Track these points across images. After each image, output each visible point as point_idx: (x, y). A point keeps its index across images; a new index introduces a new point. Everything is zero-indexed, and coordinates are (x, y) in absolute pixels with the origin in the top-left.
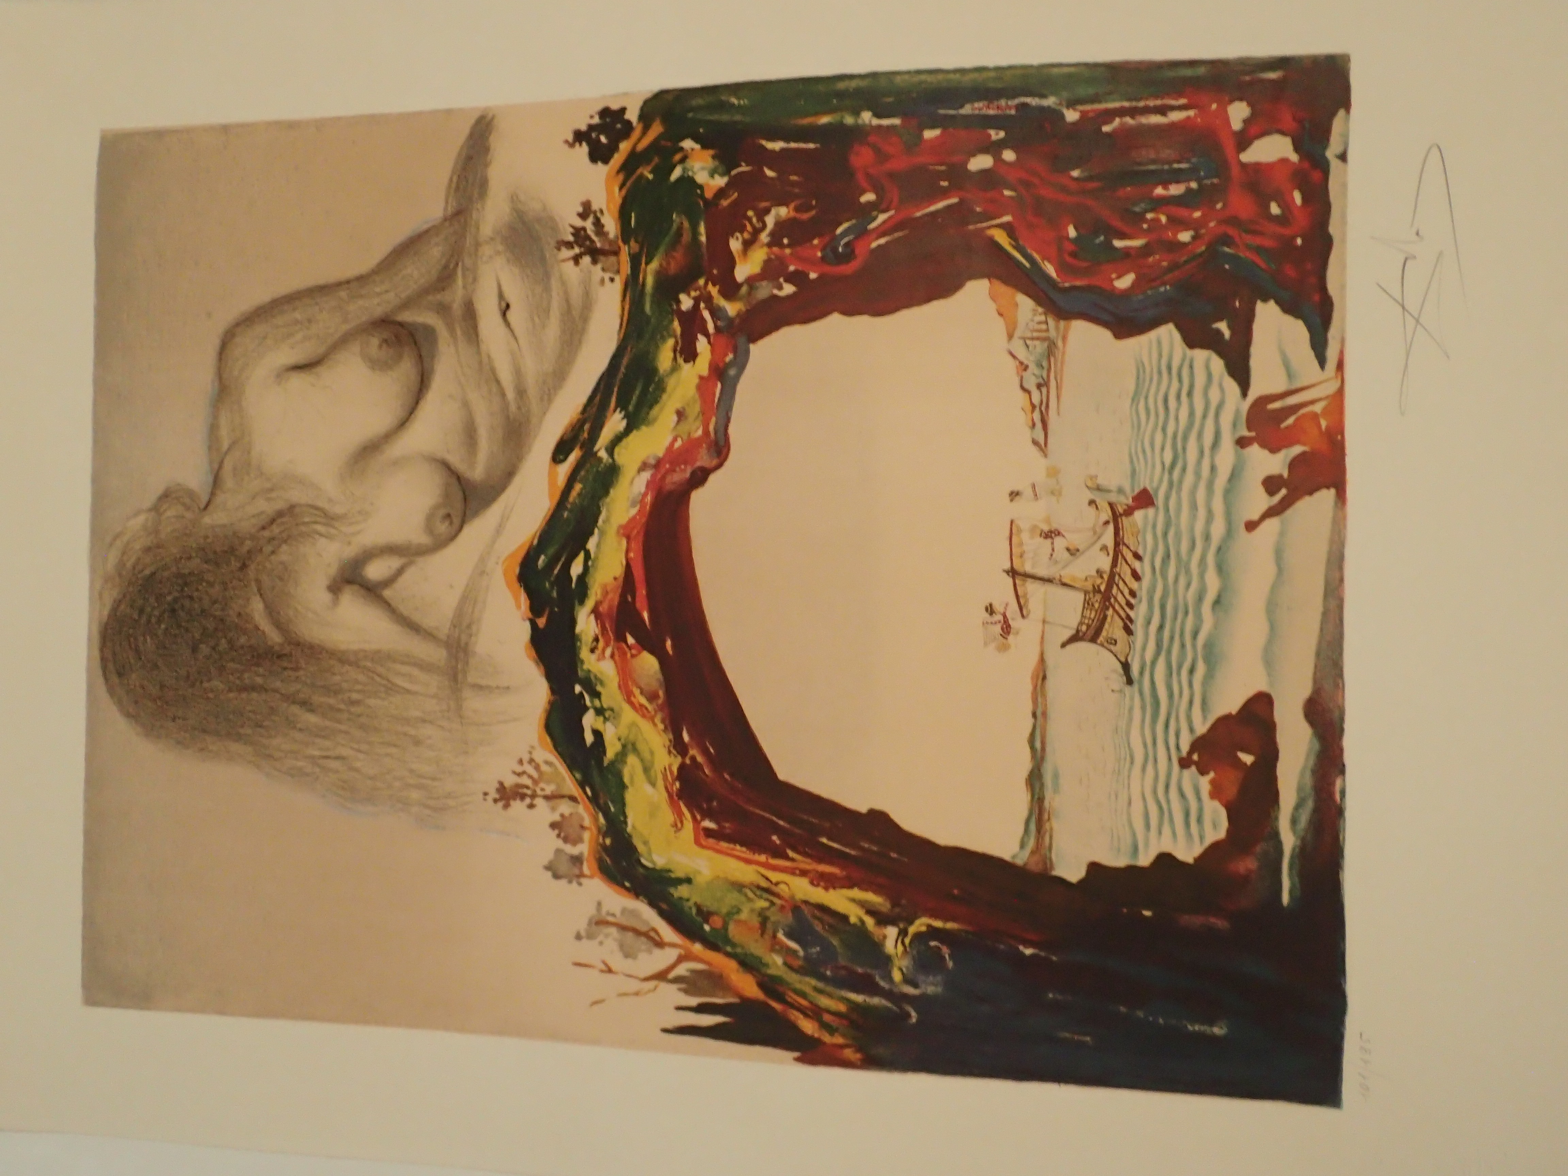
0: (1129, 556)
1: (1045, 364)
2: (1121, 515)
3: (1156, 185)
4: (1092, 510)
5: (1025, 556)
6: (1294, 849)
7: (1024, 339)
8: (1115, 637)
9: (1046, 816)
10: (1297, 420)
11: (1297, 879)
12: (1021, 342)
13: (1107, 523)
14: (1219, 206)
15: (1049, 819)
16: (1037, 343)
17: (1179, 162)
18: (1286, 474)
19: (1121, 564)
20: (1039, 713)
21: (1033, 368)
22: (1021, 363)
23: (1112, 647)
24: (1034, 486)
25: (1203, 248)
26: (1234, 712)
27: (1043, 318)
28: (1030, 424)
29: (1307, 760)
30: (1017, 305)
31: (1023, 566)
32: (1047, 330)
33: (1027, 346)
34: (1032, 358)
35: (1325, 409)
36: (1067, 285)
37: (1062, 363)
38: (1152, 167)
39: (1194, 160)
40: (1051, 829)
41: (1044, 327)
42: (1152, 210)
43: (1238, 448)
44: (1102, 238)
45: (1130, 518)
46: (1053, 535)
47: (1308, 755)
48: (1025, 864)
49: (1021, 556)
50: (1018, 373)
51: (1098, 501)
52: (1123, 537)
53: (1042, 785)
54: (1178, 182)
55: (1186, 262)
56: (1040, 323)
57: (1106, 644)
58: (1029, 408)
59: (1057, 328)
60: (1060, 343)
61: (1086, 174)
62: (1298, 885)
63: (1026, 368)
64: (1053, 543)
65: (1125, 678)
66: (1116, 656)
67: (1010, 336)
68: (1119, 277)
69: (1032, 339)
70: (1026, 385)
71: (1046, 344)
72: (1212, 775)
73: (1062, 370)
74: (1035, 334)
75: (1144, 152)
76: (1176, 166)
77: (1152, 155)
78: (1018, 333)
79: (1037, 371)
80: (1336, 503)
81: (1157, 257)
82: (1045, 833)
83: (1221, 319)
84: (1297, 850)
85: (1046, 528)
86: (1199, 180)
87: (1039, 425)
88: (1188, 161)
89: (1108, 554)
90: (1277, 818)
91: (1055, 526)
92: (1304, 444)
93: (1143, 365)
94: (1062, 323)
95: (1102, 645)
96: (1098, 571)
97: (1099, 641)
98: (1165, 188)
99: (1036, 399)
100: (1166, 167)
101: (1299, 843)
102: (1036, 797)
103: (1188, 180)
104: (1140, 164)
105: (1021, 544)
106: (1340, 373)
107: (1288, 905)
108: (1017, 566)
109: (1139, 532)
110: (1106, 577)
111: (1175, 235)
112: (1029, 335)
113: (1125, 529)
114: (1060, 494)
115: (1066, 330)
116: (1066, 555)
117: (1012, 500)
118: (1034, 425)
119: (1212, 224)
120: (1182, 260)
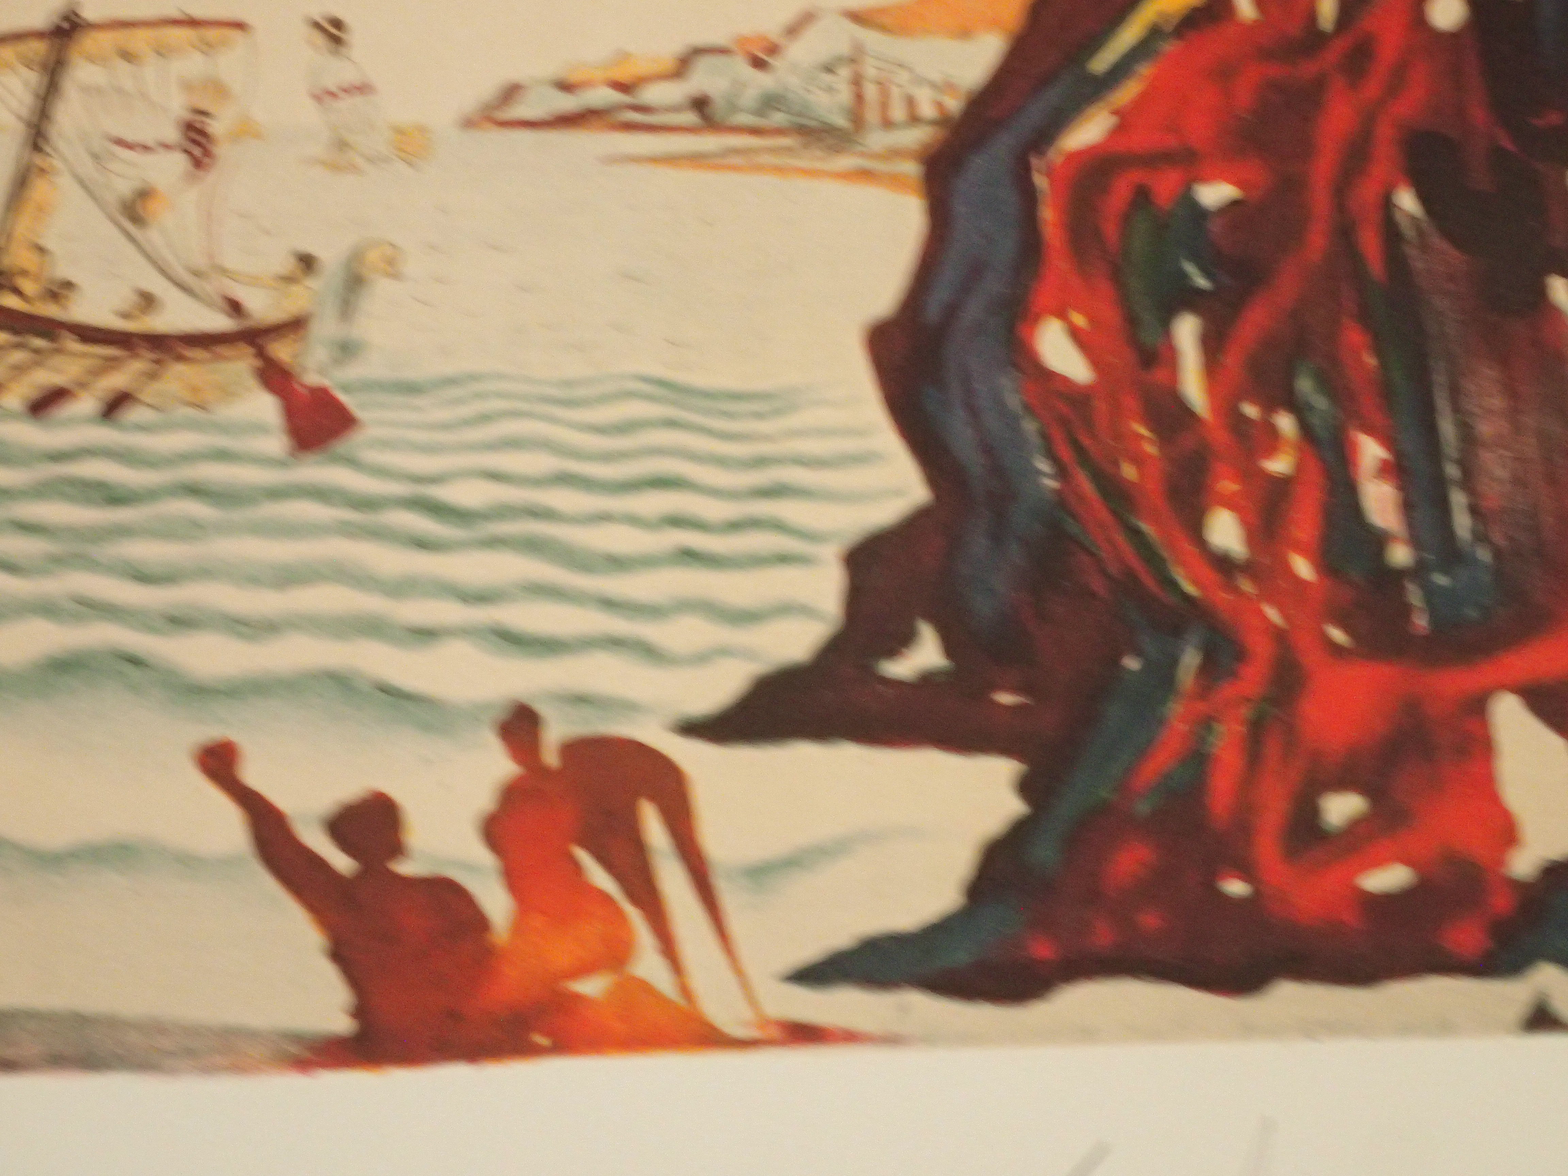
0: (117, 380)
1: (778, 118)
2: (261, 353)
3: (1387, 441)
4: (285, 264)
5: (123, 67)
7: (854, 59)
10: (605, 898)
12: (843, 48)
13: (235, 307)
14: (1337, 635)
16: (845, 95)
17: (1474, 511)
18: (406, 868)
19: (91, 356)
21: (762, 81)
22: (773, 49)
24: (362, 89)
25: (1190, 588)
27: (927, 110)
28: (574, 77)
30: (964, 33)
31: (91, 59)
32: (888, 124)
33: (829, 69)
34: (794, 82)
35: (645, 987)
36: (1040, 181)
37: (779, 170)
38: (1447, 428)
39: (1484, 555)
41: (898, 113)
42: (1305, 428)
43: (502, 715)
44: (1202, 282)
45: (252, 383)
49: (127, 56)
50: (743, 41)
51: (313, 283)
52: (187, 361)
54: (1408, 507)
55: (1136, 533)
56: (911, 102)
58: (623, 74)
59: (895, 153)
60: (846, 162)
61: (1407, 230)
63: (758, 63)
64: (167, 147)
67: (857, 17)
68: (1075, 334)
69: (857, 82)
70: (703, 64)
71: (841, 121)
73: (759, 169)
74: (871, 91)
75: (1497, 402)
76: (1458, 499)
77: (1485, 429)
78: (871, 38)
79: (749, 97)
80: (297, 1038)
81: (1151, 449)
83: (950, 647)
85: (216, 127)
86: (1419, 572)
87: (568, 103)
88: (1480, 537)
89: (125, 316)
91: (222, 150)
92: (519, 927)
94: (911, 169)
96: (68, 285)
98: (1386, 470)
99: (654, 94)
100: (1452, 471)
103: (1415, 541)
104: (1455, 392)
105: (162, 52)
106: (774, 1033)
108: (90, 42)
109: (201, 406)
110: (50, 310)
111: (1230, 504)
112: (870, 70)
114: (335, 167)
115: (895, 181)
116: (124, 187)
117: (317, 25)
118: (565, 86)
119: (1272, 614)
120: (1145, 527)
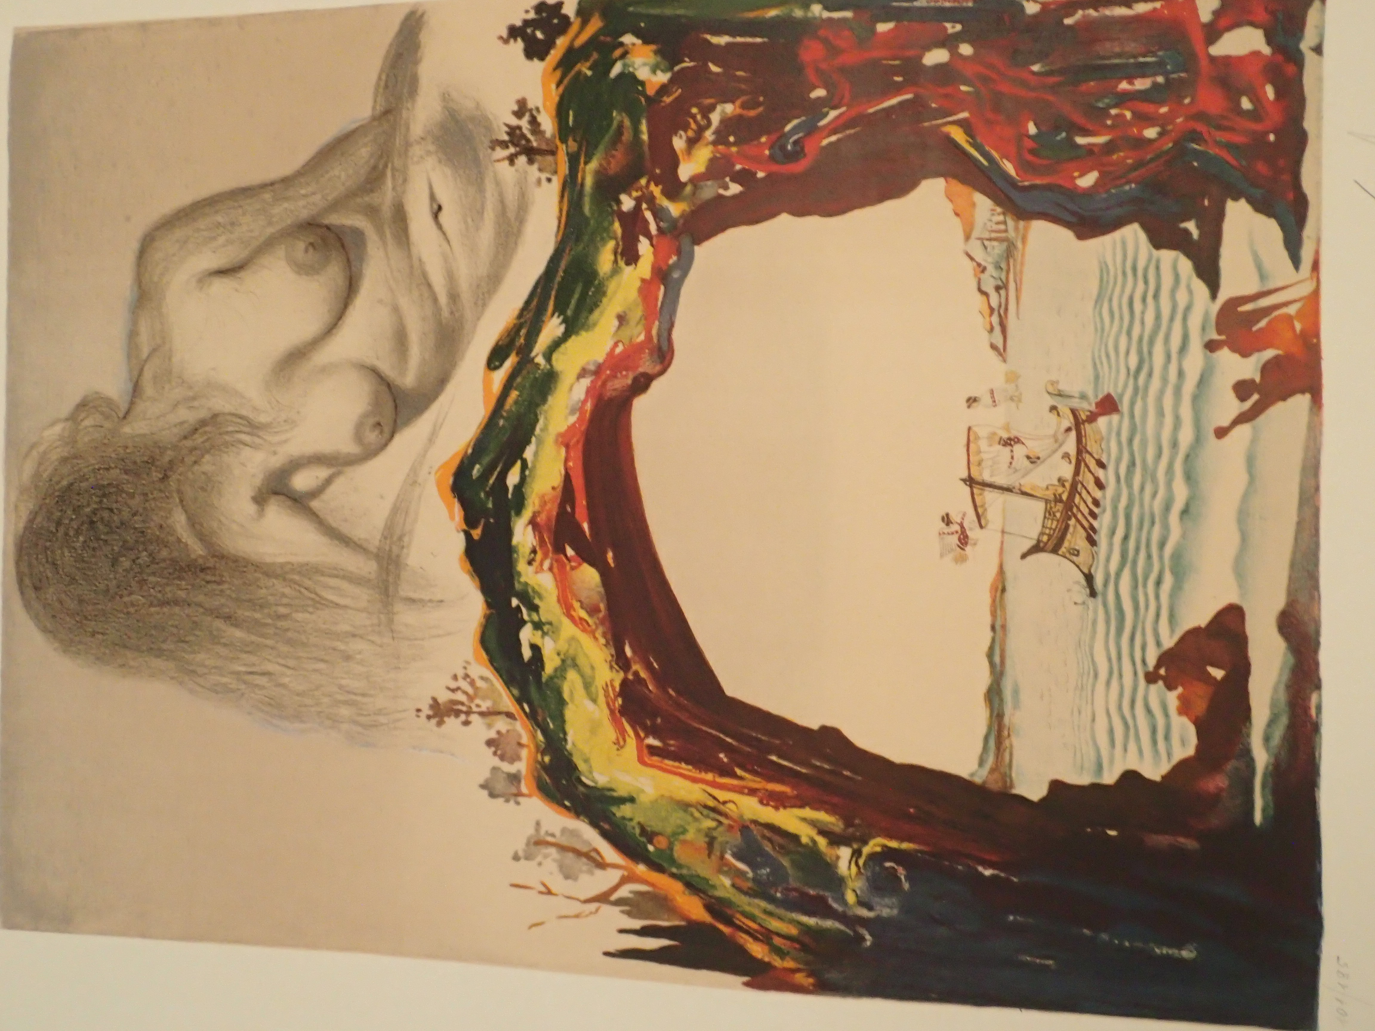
0: (1092, 464)
1: (1003, 265)
2: (1084, 422)
4: (1053, 416)
5: (983, 464)
6: (1267, 768)
7: (981, 239)
8: (1077, 548)
9: (1006, 733)
10: (1269, 323)
11: (1270, 798)
12: (979, 242)
13: (1068, 430)
14: (1187, 101)
15: (1009, 735)
16: (995, 243)
17: (1144, 56)
18: (1258, 379)
19: (1084, 472)
20: (998, 627)
21: (991, 270)
22: (979, 265)
23: (1074, 558)
24: (992, 392)
25: (1170, 145)
26: (1203, 625)
27: (1001, 218)
28: (988, 327)
29: (1280, 675)
30: (974, 205)
31: (981, 474)
32: (1006, 231)
33: (985, 248)
34: (990, 260)
35: (1299, 312)
36: (1026, 183)
37: (1022, 264)
38: (1117, 61)
39: (1160, 53)
40: (1011, 746)
41: (1002, 227)
42: (1116, 106)
44: (1064, 134)
45: (1093, 425)
46: (1012, 443)
47: (1282, 669)
48: (984, 782)
49: (979, 464)
50: (975, 275)
51: (1059, 407)
52: (1086, 444)
53: (1001, 700)
54: (1143, 76)
55: (1152, 160)
56: (998, 223)
57: (1068, 555)
58: (987, 311)
59: (1016, 229)
60: (1019, 245)
61: (1047, 68)
62: (1271, 805)
63: (984, 270)
64: (1012, 451)
65: (1088, 590)
66: (1078, 566)
67: (967, 238)
68: (1081, 176)
69: (990, 239)
70: (984, 288)
71: (1005, 245)
72: (1180, 690)
73: (1021, 272)
74: (994, 235)
75: (1108, 45)
76: (1141, 60)
77: (1117, 50)
78: (975, 234)
79: (995, 274)
80: (1311, 409)
81: (1122, 154)
82: (1004, 750)
83: (1188, 219)
84: (1271, 768)
85: (1005, 435)
86: (1166, 74)
87: (997, 329)
88: (1154, 54)
89: (1070, 462)
90: (1249, 735)
91: (1013, 434)
92: (1277, 348)
93: (1107, 266)
94: (1022, 224)
95: (1065, 557)
96: (1059, 480)
97: (1060, 552)
99: (994, 302)
100: (1132, 61)
101: (1272, 760)
102: (995, 714)
103: (1155, 74)
104: (1103, 58)
105: (979, 452)
106: (1315, 274)
107: (1261, 824)
108: (975, 474)
109: (1102, 439)
110: (1068, 485)
111: (1140, 131)
112: (987, 235)
113: (1088, 438)
114: (1020, 401)
115: (1026, 229)
116: (1027, 462)
117: (969, 407)
118: (992, 329)
119: (1179, 120)
120: (1149, 157)
